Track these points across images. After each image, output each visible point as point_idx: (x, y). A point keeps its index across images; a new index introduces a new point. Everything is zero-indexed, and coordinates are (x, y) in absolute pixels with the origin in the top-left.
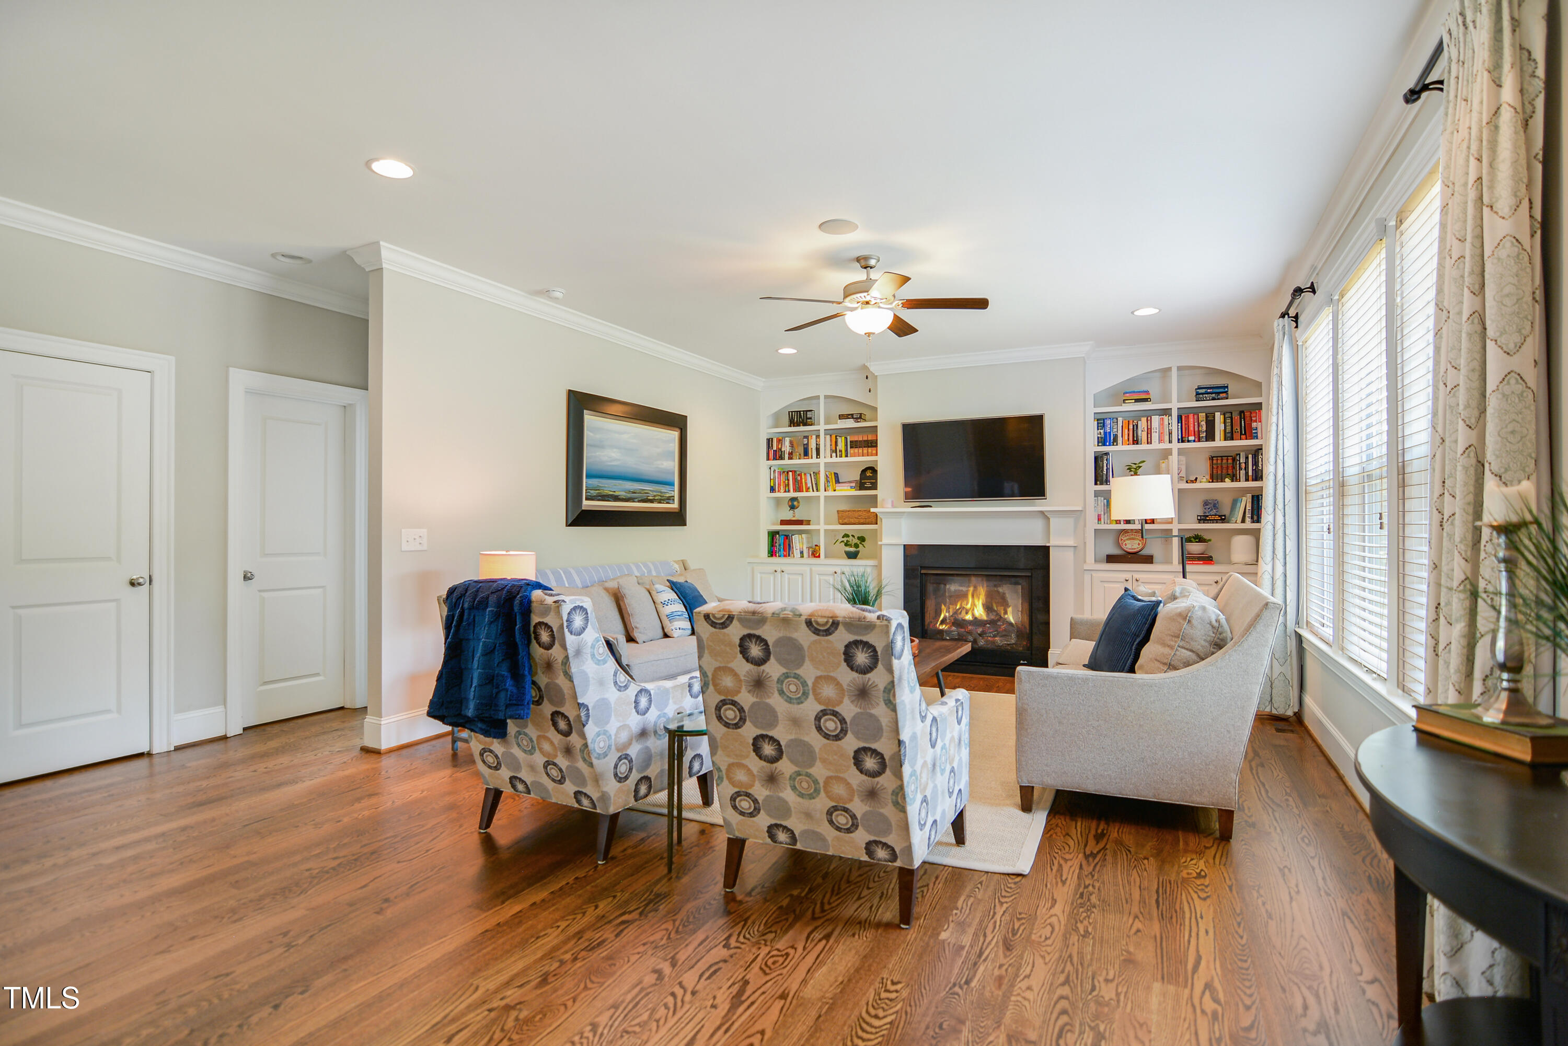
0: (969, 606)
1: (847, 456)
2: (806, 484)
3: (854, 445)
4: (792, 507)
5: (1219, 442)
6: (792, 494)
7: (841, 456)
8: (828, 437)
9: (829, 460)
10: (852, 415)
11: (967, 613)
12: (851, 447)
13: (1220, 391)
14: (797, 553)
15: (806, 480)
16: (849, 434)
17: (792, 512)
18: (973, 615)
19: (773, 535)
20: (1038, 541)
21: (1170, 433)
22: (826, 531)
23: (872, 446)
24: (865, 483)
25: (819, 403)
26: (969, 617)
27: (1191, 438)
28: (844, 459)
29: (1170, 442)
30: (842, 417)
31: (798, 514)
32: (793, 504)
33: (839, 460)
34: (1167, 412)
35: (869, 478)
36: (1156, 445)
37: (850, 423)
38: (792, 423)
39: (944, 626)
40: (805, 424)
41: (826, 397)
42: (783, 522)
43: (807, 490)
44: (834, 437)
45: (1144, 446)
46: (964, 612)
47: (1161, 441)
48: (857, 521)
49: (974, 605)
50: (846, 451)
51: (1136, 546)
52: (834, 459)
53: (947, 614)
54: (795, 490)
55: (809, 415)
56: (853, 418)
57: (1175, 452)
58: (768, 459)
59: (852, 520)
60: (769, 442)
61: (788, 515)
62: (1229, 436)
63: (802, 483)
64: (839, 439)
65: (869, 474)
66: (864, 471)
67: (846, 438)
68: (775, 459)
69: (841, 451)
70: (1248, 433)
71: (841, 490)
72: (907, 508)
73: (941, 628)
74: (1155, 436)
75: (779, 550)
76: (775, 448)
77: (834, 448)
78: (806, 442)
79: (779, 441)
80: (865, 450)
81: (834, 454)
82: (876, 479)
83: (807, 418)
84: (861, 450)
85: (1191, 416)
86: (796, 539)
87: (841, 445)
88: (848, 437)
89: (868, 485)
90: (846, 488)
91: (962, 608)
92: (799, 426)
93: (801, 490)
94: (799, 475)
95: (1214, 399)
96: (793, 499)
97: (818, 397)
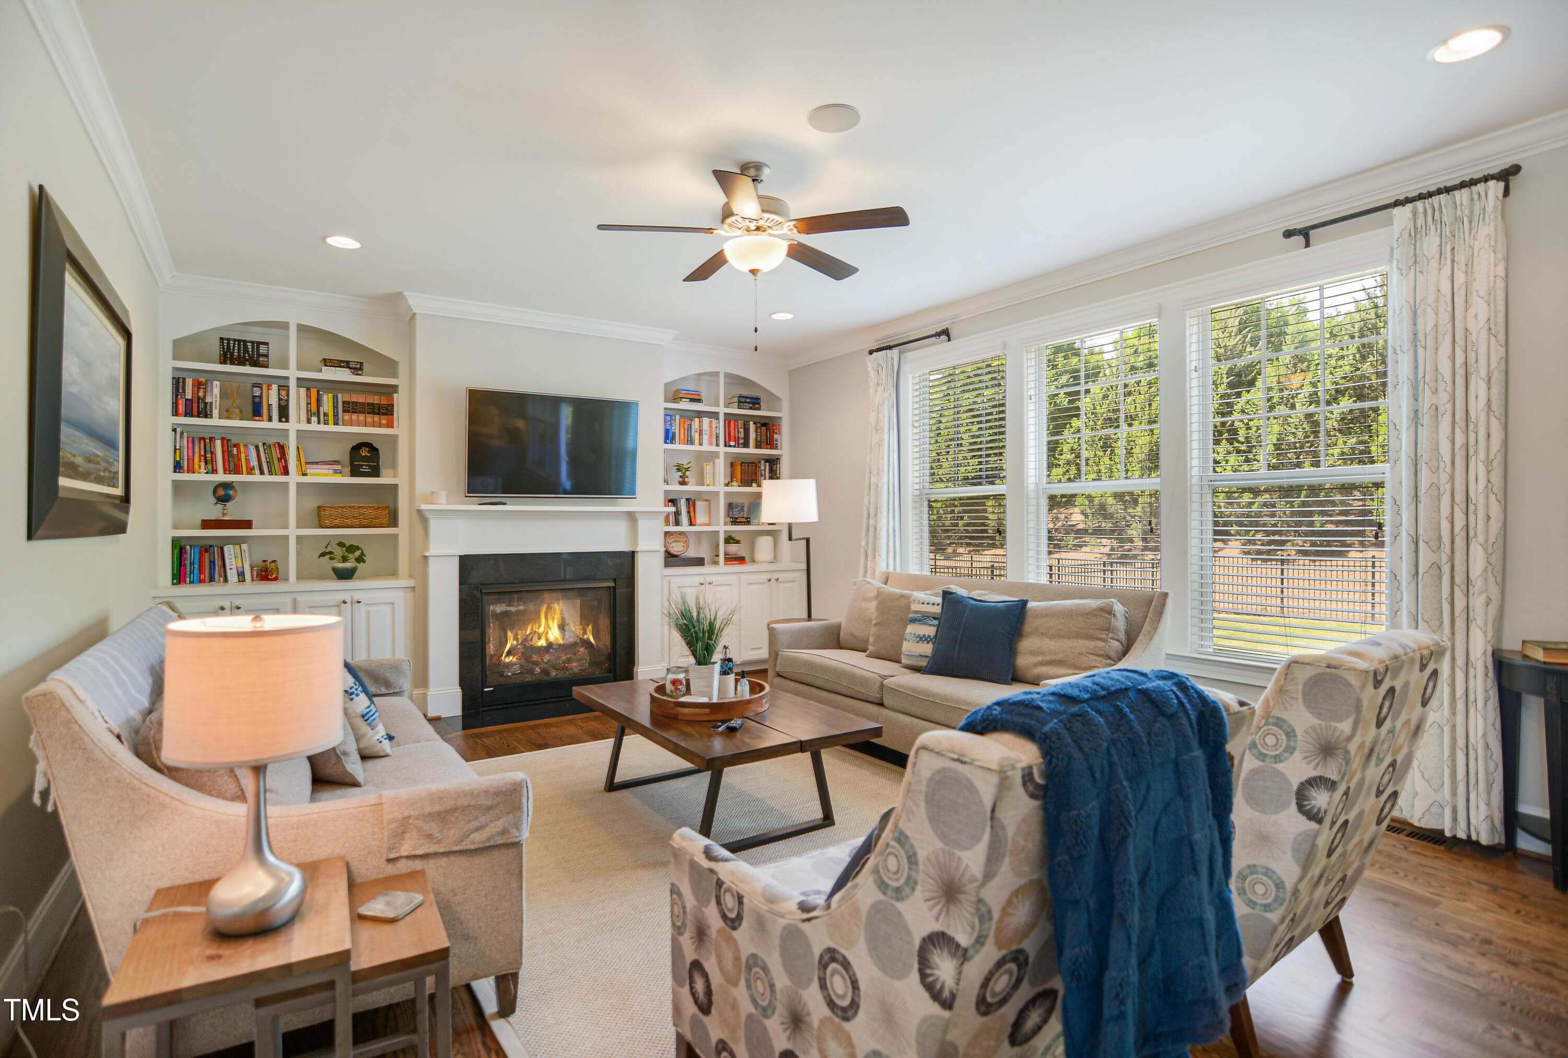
0: (541, 630)
1: (336, 423)
2: (248, 461)
3: (351, 407)
4: (223, 499)
5: (752, 450)
6: (221, 477)
7: (326, 423)
8: (303, 391)
9: (305, 426)
10: (348, 362)
11: (539, 638)
12: (344, 411)
13: (755, 403)
14: (232, 575)
15: (247, 456)
16: (343, 391)
17: (219, 507)
18: (547, 639)
19: (179, 548)
20: (622, 546)
21: (717, 437)
22: (299, 538)
23: (386, 414)
24: (361, 466)
25: (288, 336)
26: (542, 643)
27: (732, 443)
28: (331, 428)
29: (717, 445)
30: (327, 362)
31: (233, 511)
32: (223, 494)
33: (322, 428)
34: (715, 415)
35: (365, 459)
36: (706, 447)
37: (343, 375)
38: (226, 357)
39: (511, 658)
40: (255, 364)
41: (301, 328)
42: (206, 524)
43: (250, 471)
44: (314, 392)
45: (696, 447)
46: (535, 637)
47: (711, 444)
48: (357, 522)
49: (548, 627)
50: (336, 415)
51: (681, 549)
52: (314, 426)
53: (515, 643)
54: (226, 471)
55: (263, 349)
56: (348, 367)
57: (722, 456)
58: (176, 413)
59: (349, 522)
60: (178, 384)
61: (214, 512)
62: (758, 446)
63: (239, 459)
64: (325, 397)
65: (364, 452)
66: (356, 448)
67: (335, 398)
68: (188, 413)
69: (326, 415)
70: (771, 444)
71: (316, 475)
72: (473, 506)
73: (507, 660)
74: (705, 438)
75: (192, 572)
76: (189, 396)
77: (314, 409)
78: (258, 394)
79: (198, 385)
80: (370, 418)
81: (314, 419)
82: (378, 461)
83: (259, 355)
84: (362, 417)
85: (732, 422)
86: (229, 550)
87: (327, 405)
88: (340, 396)
89: (365, 469)
90: (325, 471)
91: (533, 632)
92: (244, 365)
93: (238, 471)
94: (235, 446)
95: (751, 408)
96: (227, 486)
97: (285, 326)
